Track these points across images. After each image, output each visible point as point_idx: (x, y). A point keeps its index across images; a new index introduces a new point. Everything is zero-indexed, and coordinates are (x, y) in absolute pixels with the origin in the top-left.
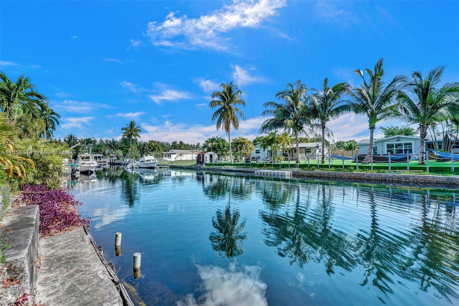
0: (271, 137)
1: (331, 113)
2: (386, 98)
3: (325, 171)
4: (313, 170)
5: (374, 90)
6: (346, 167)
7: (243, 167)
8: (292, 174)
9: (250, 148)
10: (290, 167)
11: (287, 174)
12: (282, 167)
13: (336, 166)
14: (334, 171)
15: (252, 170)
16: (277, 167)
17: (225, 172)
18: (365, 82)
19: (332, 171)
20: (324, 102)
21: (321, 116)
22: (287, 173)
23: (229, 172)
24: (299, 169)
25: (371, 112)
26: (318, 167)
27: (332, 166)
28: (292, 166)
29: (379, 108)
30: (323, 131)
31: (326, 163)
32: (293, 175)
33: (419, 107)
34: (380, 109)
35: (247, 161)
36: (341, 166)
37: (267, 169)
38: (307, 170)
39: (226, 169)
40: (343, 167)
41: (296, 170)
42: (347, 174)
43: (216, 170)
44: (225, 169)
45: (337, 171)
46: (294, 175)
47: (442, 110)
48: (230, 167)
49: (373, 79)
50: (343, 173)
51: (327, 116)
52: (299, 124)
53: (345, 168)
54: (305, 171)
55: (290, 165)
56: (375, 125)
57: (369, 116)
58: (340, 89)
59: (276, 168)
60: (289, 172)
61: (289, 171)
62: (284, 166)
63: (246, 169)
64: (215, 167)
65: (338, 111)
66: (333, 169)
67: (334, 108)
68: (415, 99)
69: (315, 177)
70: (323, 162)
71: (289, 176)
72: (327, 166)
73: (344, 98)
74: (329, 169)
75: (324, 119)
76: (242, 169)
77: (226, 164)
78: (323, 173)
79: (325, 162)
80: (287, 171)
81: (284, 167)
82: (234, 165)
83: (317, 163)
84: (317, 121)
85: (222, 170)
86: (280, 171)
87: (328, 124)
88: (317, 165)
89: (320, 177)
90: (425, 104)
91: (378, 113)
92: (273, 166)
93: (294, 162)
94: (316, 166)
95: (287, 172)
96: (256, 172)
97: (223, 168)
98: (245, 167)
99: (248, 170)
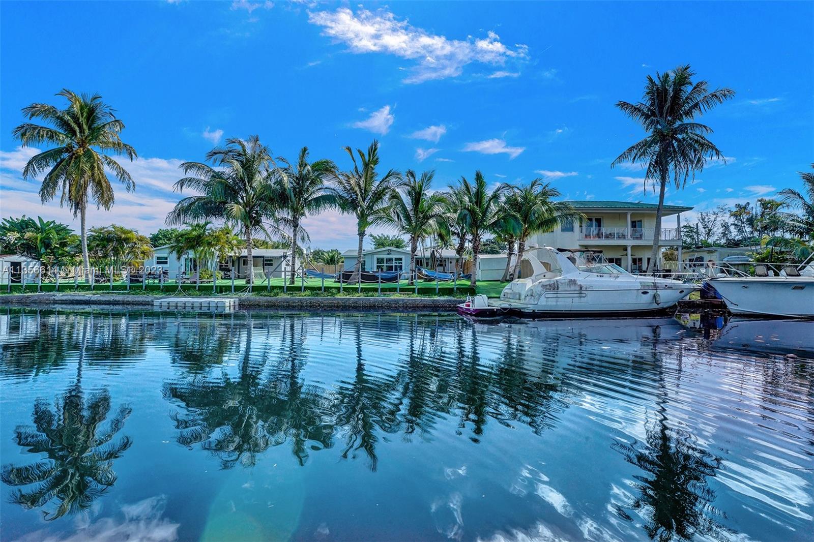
0: (194, 233)
1: (308, 204)
2: (378, 196)
3: (298, 296)
4: (276, 294)
5: (366, 181)
6: (327, 289)
7: (123, 294)
8: (237, 303)
9: (143, 253)
10: (235, 291)
11: (227, 304)
12: (218, 290)
13: (312, 289)
14: (309, 296)
15: (147, 300)
16: (206, 290)
17: (64, 306)
18: (356, 167)
19: (305, 296)
20: (298, 184)
21: (292, 207)
22: (228, 302)
23: (77, 306)
24: (250, 294)
25: (361, 212)
26: (285, 290)
27: (306, 288)
28: (238, 289)
29: (370, 207)
30: (295, 230)
31: (298, 283)
32: (239, 305)
33: (411, 214)
34: (372, 209)
35: (134, 278)
36: (319, 289)
37: (185, 296)
38: (265, 296)
39: (69, 298)
40: (323, 290)
41: (245, 295)
42: (327, 299)
43: (35, 302)
44: (64, 298)
45: (313, 295)
46: (242, 305)
47: (431, 221)
48: (83, 293)
49: (366, 165)
50: (323, 298)
51: (303, 208)
52: (254, 215)
53: (325, 291)
54: (262, 298)
55: (235, 286)
56: (365, 231)
57: (359, 217)
58: (324, 168)
59: (205, 294)
60: (232, 300)
61: (232, 298)
62: (222, 290)
63: (130, 298)
64: (30, 294)
65: (318, 202)
66: (308, 292)
67: (315, 196)
68: (407, 200)
69: (279, 306)
70: (293, 282)
71: (232, 308)
72: (299, 289)
73: (329, 183)
74: (303, 294)
75: (297, 212)
76: (119, 298)
77: (71, 287)
78: (293, 300)
79: (295, 282)
80: (228, 298)
81: (221, 292)
82: (95, 288)
83: (284, 283)
84: (286, 214)
85: (55, 302)
86: (214, 300)
87: (302, 221)
88: (283, 287)
89: (288, 306)
90: (417, 211)
91: (369, 215)
92: (199, 290)
93: (242, 282)
94: (281, 288)
95: (227, 300)
96: (156, 303)
97: (59, 296)
98: (128, 294)
99: (137, 299)
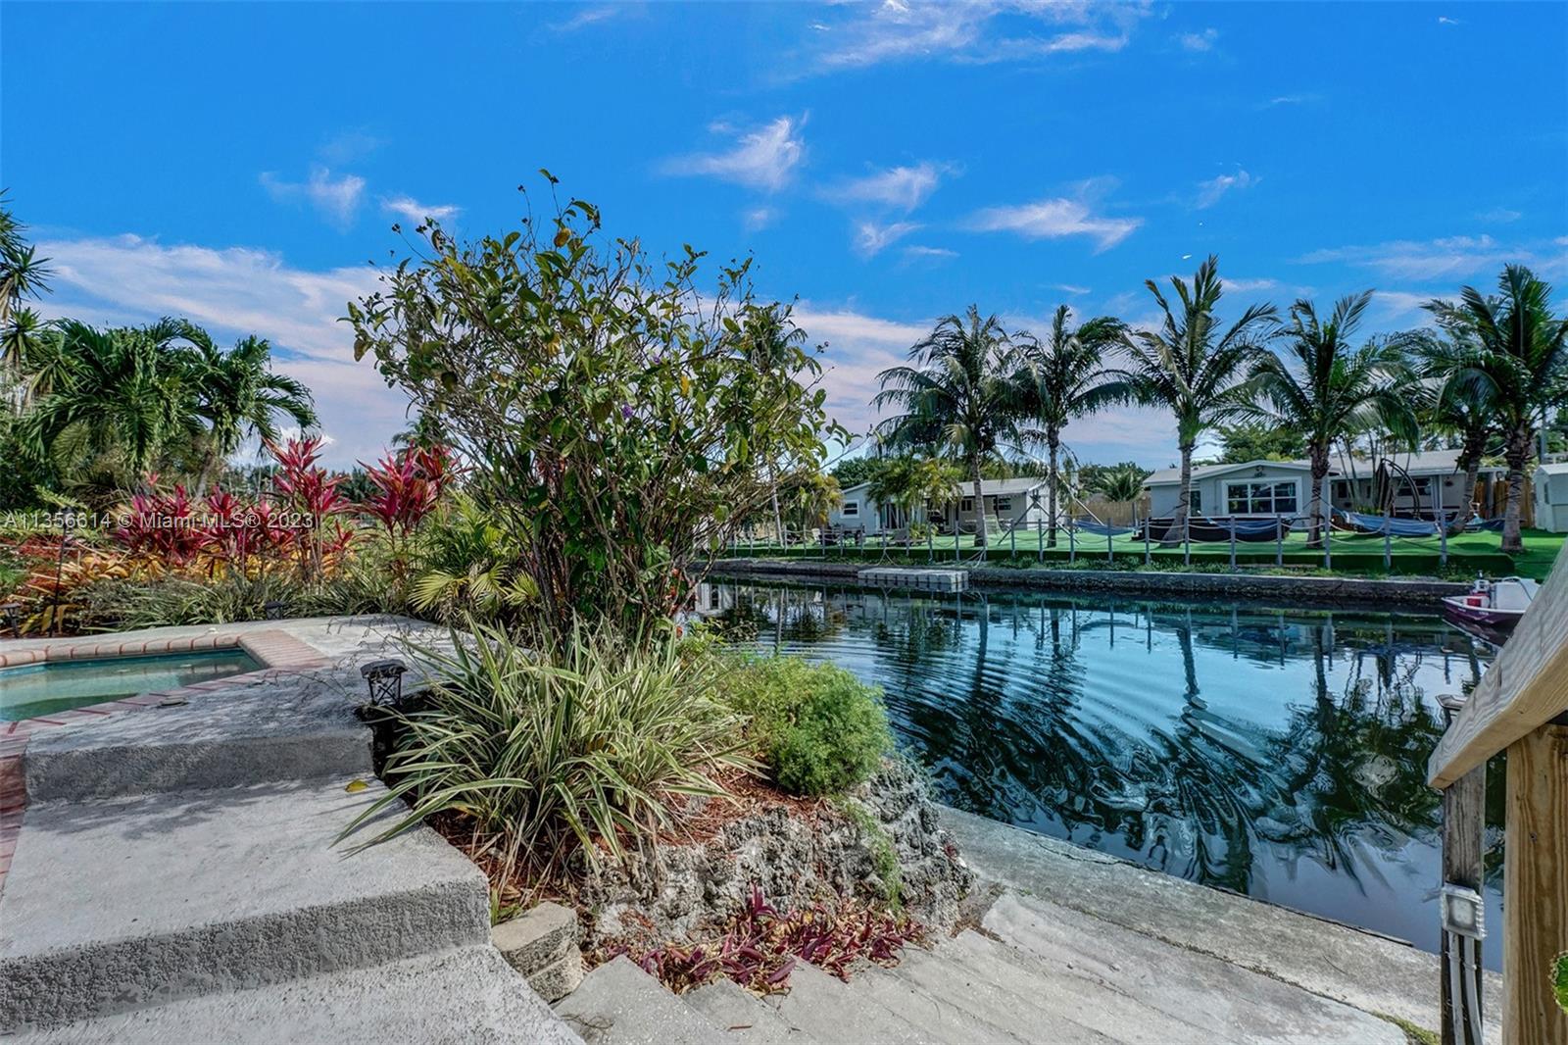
0: (897, 470)
1: (1075, 404)
2: (1224, 364)
3: (1064, 570)
4: (1027, 565)
5: (1192, 342)
6: (1119, 556)
7: (819, 560)
8: (966, 578)
9: (832, 501)
10: (961, 558)
11: (953, 580)
12: (937, 556)
13: (1090, 556)
14: (1085, 568)
15: (848, 569)
16: (921, 558)
17: (761, 575)
18: (1169, 316)
19: (1077, 569)
20: (1054, 372)
21: (1047, 414)
22: (955, 576)
23: (774, 576)
24: (985, 563)
25: (1184, 404)
26: (1041, 557)
27: (1079, 555)
28: (966, 555)
29: (1205, 391)
30: (1053, 454)
31: (1063, 544)
32: (969, 580)
33: (1310, 396)
34: (1209, 394)
35: (829, 539)
36: (1104, 556)
37: (893, 566)
38: (1008, 567)
39: (765, 565)
40: (1111, 558)
41: (978, 565)
42: (1121, 576)
43: (733, 570)
44: (760, 565)
45: (1091, 567)
46: (974, 580)
47: (1363, 409)
48: (777, 559)
49: (1193, 313)
50: (1111, 573)
51: (1064, 413)
52: (983, 434)
53: (1115, 559)
54: (1004, 570)
55: (961, 551)
56: (1194, 441)
57: (1179, 415)
58: (1101, 333)
59: (919, 563)
60: (960, 573)
61: (958, 570)
62: (944, 556)
63: (828, 567)
64: (728, 560)
65: (1093, 398)
66: (1082, 562)
67: (1086, 388)
68: (1298, 371)
69: (1033, 585)
70: (1053, 544)
71: (960, 586)
72: (1065, 556)
73: (1114, 362)
74: (1072, 564)
75: (1055, 420)
76: (816, 566)
77: (765, 552)
78: (1056, 574)
79: (1058, 543)
80: (952, 569)
81: (941, 559)
82: (791, 553)
83: (1038, 543)
84: (1033, 425)
85: (753, 570)
86: (935, 572)
87: (1063, 435)
88: (1038, 552)
89: (1049, 586)
90: (1325, 388)
91: (1203, 406)
92: (910, 557)
93: (967, 542)
94: (1033, 553)
95: (953, 574)
96: (862, 574)
97: (755, 562)
98: (825, 560)
99: (834, 569)
